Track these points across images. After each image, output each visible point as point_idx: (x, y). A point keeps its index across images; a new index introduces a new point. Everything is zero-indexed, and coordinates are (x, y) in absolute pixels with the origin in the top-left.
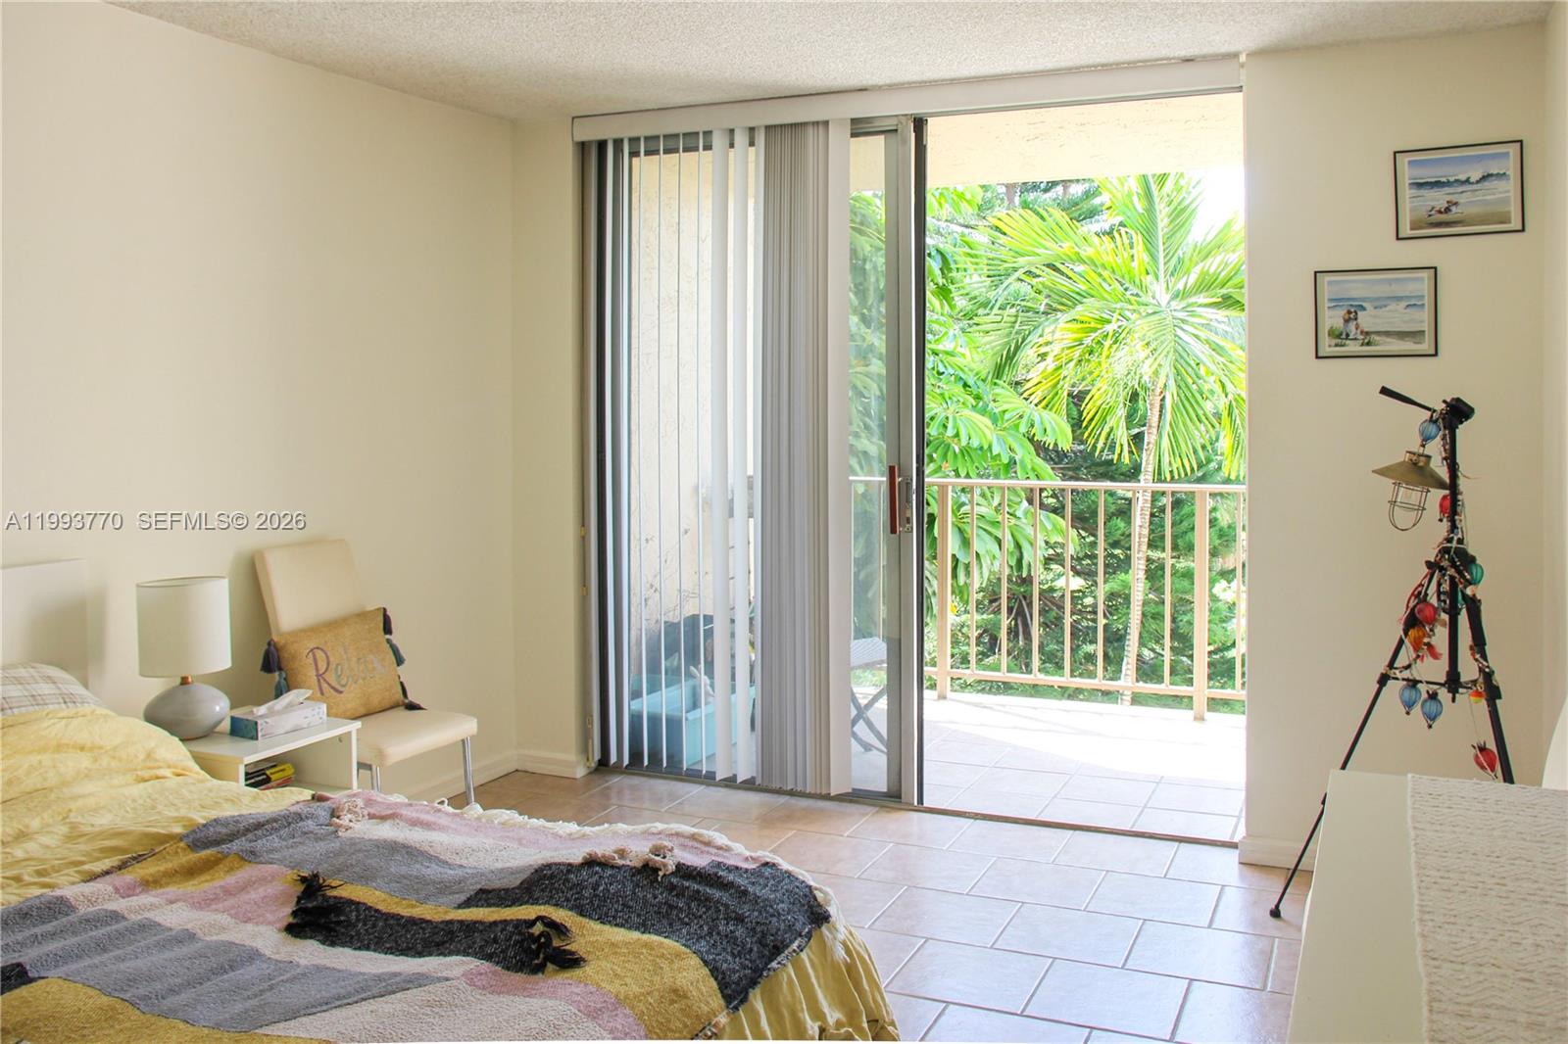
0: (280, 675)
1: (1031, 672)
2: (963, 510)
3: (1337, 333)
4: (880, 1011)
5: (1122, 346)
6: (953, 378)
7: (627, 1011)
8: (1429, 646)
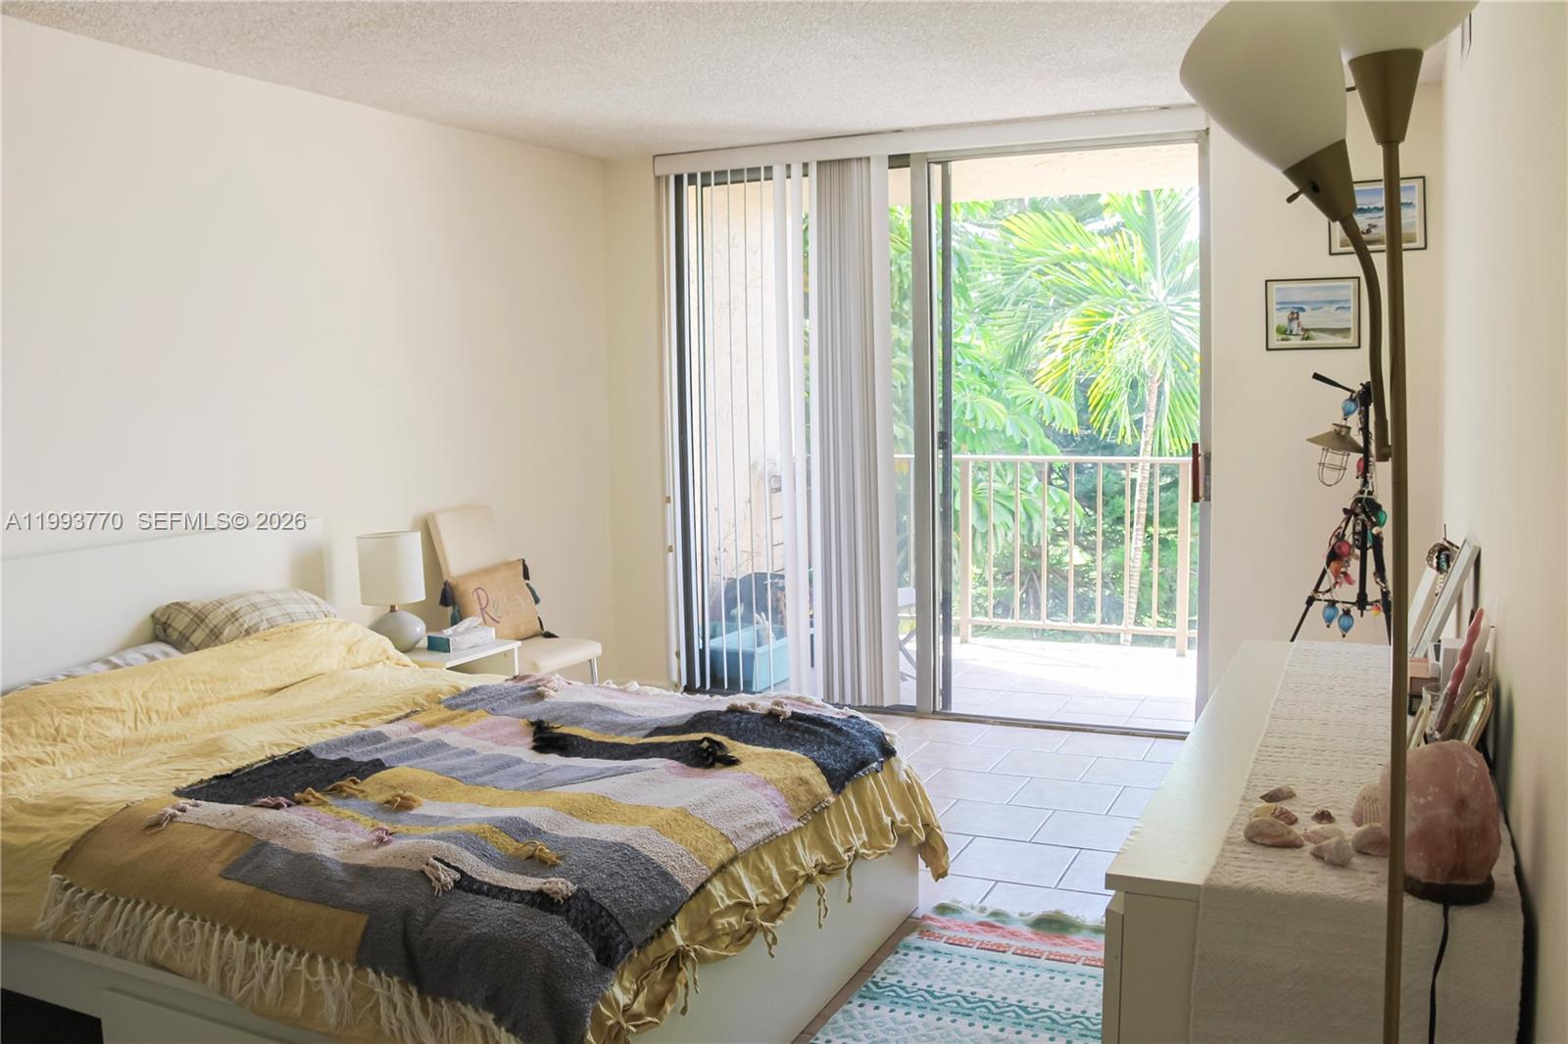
0: (454, 608)
1: (1039, 619)
2: (980, 485)
3: (1283, 330)
4: (930, 816)
5: (1123, 338)
6: (969, 368)
7: (773, 787)
8: (1345, 574)
